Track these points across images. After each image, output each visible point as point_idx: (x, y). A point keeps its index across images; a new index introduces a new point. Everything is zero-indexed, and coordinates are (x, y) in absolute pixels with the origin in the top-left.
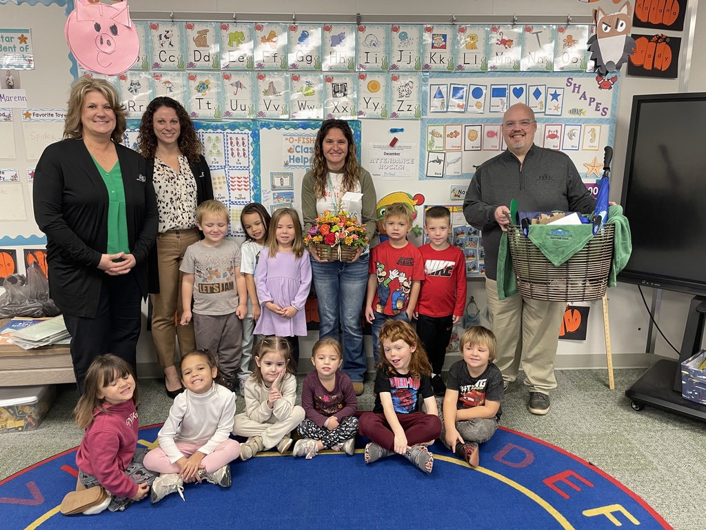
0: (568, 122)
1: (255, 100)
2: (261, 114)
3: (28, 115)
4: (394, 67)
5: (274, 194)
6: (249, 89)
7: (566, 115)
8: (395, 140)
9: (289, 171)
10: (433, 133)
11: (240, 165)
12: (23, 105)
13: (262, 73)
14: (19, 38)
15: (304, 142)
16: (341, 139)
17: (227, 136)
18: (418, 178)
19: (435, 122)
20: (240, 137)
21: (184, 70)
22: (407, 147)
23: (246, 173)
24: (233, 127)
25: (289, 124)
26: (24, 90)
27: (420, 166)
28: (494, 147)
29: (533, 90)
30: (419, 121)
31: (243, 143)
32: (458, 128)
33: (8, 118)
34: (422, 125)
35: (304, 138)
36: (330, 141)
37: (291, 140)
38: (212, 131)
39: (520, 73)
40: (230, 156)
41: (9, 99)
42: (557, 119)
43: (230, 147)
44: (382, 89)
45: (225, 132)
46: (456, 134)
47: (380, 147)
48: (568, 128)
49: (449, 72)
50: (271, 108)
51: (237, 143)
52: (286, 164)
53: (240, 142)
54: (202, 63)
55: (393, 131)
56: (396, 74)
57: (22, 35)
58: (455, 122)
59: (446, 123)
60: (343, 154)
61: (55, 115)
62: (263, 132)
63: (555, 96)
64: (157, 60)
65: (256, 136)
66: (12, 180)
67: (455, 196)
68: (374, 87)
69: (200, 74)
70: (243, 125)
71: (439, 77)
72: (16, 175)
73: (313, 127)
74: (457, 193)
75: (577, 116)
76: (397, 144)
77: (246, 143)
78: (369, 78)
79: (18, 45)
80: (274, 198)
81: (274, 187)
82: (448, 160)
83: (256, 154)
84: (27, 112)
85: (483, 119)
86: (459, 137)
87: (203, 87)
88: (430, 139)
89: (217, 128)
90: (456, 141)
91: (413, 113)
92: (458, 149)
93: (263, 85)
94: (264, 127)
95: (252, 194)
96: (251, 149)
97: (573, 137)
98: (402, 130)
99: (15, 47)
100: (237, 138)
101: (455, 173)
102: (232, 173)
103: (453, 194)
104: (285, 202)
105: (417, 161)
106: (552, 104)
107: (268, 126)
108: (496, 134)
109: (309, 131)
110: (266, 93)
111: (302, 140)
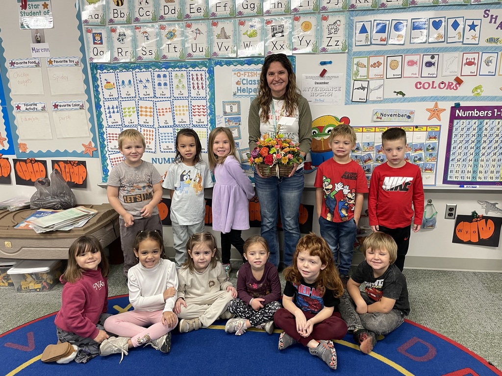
0: (485, 50)
1: (210, 43)
2: (215, 54)
3: (50, 62)
4: (324, 8)
5: (225, 118)
6: (205, 34)
7: (483, 43)
8: (324, 71)
9: (237, 100)
10: (358, 64)
11: (199, 96)
12: (47, 55)
13: (215, 21)
14: (43, 5)
15: (248, 76)
16: (281, 70)
17: (189, 73)
18: (344, 103)
19: (359, 54)
20: (199, 73)
21: (157, 22)
22: (335, 77)
23: (203, 102)
24: (194, 65)
25: (237, 61)
26: (47, 43)
27: (346, 93)
28: (414, 74)
29: (451, 22)
30: (346, 54)
31: (202, 79)
32: (381, 59)
33: (38, 65)
34: (348, 58)
35: (248, 73)
36: (272, 74)
37: (239, 75)
38: (178, 69)
39: (439, 7)
40: (192, 89)
41: (38, 51)
42: (474, 47)
43: (192, 82)
44: (313, 28)
45: (188, 70)
46: (378, 64)
47: (311, 78)
48: (485, 56)
49: (373, 10)
50: (223, 49)
51: (197, 79)
52: (235, 94)
53: (199, 77)
54: (169, 16)
55: (323, 63)
56: (326, 15)
57: (45, 3)
58: (378, 54)
59: (369, 54)
60: (284, 84)
61: (68, 61)
62: (217, 69)
63: (473, 27)
64: (137, 15)
65: (211, 72)
66: (42, 110)
67: (378, 118)
68: (307, 26)
69: (169, 25)
70: (201, 64)
71: (364, 15)
72: (44, 106)
73: (257, 63)
74: (379, 116)
75: (493, 45)
76: (326, 75)
77: (204, 78)
78: (302, 20)
79: (43, 10)
80: (226, 122)
81: (225, 113)
82: (371, 87)
83: (212, 87)
84: (50, 60)
85: (404, 50)
86: (381, 67)
87: (171, 35)
88: (355, 69)
89: (182, 67)
90: (379, 71)
91: (340, 47)
92: (380, 77)
93: (217, 30)
94: (217, 64)
95: (209, 119)
96: (208, 83)
97: (490, 64)
98: (330, 62)
99: (40, 12)
100: (197, 75)
101: (377, 98)
102: (194, 103)
103: (375, 117)
104: (234, 125)
105: (343, 89)
106: (469, 34)
107: (220, 63)
108: (416, 63)
109: (253, 66)
110: (219, 37)
111: (247, 74)
